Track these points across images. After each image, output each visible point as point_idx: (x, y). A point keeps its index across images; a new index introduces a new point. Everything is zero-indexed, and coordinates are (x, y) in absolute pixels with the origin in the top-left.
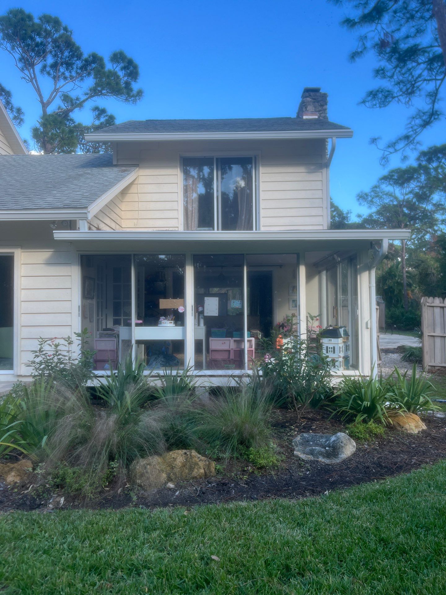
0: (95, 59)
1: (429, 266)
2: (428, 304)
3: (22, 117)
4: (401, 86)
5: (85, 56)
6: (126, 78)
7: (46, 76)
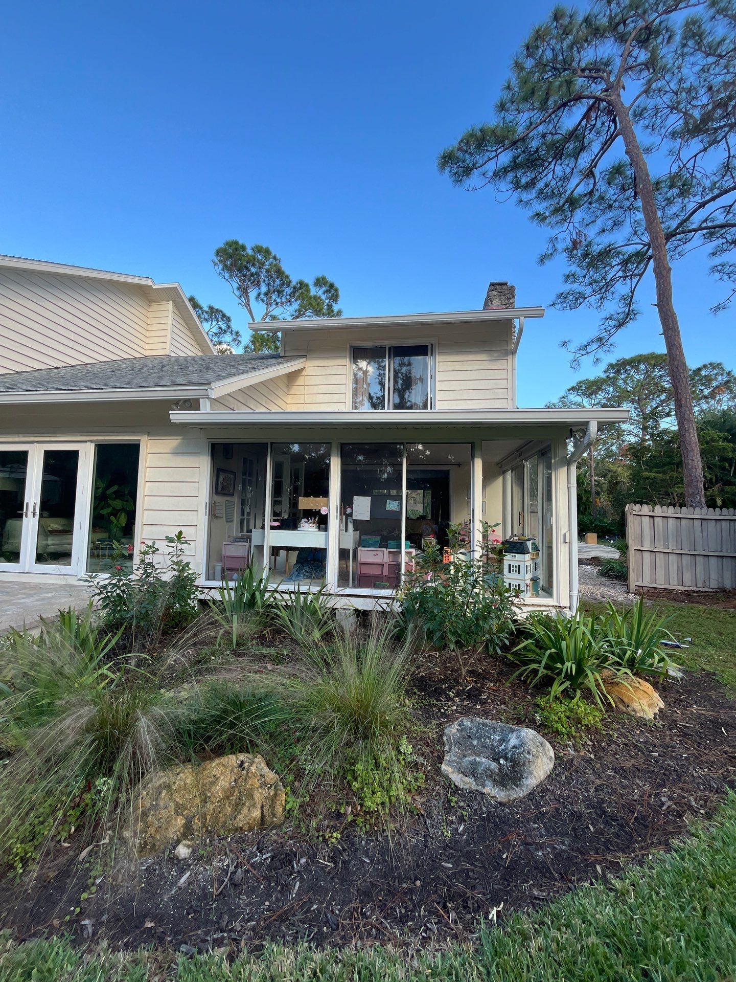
0: (302, 285)
1: (618, 475)
2: (634, 513)
3: (239, 338)
4: (594, 286)
5: (293, 284)
6: (327, 301)
7: (261, 302)
